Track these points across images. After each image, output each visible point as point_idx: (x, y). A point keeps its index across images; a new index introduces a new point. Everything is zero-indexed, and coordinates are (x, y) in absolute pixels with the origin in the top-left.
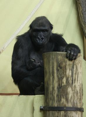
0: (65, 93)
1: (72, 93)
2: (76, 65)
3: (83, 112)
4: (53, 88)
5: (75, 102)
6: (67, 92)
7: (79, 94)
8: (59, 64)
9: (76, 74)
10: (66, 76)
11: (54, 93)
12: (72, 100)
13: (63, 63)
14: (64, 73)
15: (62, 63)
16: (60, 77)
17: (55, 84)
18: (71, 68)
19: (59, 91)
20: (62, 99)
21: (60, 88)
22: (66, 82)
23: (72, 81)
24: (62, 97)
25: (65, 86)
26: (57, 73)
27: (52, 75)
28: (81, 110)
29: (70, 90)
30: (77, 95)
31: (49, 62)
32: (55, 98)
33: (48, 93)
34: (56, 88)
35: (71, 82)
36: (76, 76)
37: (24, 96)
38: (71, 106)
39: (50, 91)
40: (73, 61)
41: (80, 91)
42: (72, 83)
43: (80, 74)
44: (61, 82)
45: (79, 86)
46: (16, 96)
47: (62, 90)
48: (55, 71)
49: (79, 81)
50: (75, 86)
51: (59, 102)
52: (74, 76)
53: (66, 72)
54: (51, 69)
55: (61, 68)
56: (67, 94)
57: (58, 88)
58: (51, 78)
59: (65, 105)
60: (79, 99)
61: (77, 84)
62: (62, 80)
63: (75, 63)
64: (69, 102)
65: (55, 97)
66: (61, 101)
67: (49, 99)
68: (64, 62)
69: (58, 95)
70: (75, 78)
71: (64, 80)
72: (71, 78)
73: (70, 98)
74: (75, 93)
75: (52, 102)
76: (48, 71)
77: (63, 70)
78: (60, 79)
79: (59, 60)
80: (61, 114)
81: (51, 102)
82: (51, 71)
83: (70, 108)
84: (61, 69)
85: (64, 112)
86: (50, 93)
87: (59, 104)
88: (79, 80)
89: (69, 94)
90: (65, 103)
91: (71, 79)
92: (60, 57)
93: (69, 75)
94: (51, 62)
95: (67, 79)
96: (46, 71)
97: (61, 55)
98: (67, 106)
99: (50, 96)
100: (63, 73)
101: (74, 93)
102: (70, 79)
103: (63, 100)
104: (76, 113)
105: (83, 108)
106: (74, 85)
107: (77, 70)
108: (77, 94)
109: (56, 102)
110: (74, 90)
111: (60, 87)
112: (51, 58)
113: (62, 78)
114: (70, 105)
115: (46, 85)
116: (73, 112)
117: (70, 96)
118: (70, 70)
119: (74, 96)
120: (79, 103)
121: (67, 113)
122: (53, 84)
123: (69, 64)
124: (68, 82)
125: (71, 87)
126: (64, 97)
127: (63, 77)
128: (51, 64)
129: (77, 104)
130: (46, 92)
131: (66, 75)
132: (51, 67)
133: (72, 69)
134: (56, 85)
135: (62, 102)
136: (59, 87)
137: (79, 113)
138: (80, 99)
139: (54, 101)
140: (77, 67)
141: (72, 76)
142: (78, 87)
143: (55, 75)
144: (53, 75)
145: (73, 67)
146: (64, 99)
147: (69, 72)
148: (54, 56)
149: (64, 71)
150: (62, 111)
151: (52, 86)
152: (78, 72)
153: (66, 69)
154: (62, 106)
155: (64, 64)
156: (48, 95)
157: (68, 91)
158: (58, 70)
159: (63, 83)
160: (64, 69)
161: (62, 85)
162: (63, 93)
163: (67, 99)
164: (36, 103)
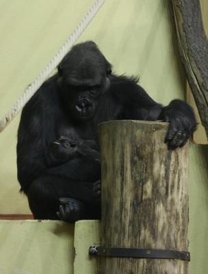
0: (149, 217)
1: (165, 216)
2: (175, 151)
3: (189, 261)
4: (122, 205)
5: (172, 238)
6: (154, 215)
7: (181, 220)
8: (137, 148)
9: (174, 172)
10: (153, 178)
11: (125, 216)
12: (165, 235)
13: (147, 146)
14: (149, 170)
15: (143, 147)
16: (138, 179)
17: (126, 195)
18: (164, 159)
19: (135, 212)
20: (143, 231)
21: (138, 204)
22: (153, 191)
23: (167, 188)
24: (142, 225)
25: (149, 199)
26: (132, 170)
27: (120, 175)
28: (185, 257)
29: (160, 209)
30: (176, 222)
31: (114, 144)
32: (127, 228)
33: (110, 216)
34: (128, 205)
35: (163, 190)
36: (175, 177)
38: (163, 248)
39: (114, 211)
41: (183, 212)
42: (167, 193)
43: (184, 174)
44: (140, 191)
45: (181, 200)
47: (143, 210)
48: (128, 165)
49: (182, 189)
50: (172, 200)
51: (135, 237)
52: (171, 177)
53: (152, 168)
54: (118, 160)
55: (141, 158)
56: (154, 219)
57: (133, 205)
58: (118, 181)
59: (149, 245)
60: (181, 231)
61: (177, 196)
62: (142, 187)
64: (159, 238)
65: (127, 225)
66: (140, 235)
67: (113, 231)
68: (149, 144)
69: (132, 222)
70: (173, 183)
71: (148, 187)
72: (163, 182)
73: (160, 229)
74: (172, 218)
76: (110, 163)
77: (146, 164)
78: (139, 184)
79: (138, 139)
80: (140, 266)
81: (116, 237)
82: (117, 164)
83: (161, 251)
84: (140, 161)
85: (145, 261)
86: (113, 215)
87: (136, 242)
88: (181, 186)
89: (158, 220)
90: (149, 240)
91: (163, 185)
92: (139, 133)
93: (159, 175)
94: (118, 143)
95: (155, 185)
96: (106, 164)
97: (143, 128)
98: (153, 246)
99: (114, 223)
100: (146, 170)
101: (169, 218)
102: (161, 184)
103: (145, 233)
104: (174, 264)
105: (189, 253)
106: (170, 197)
107: (178, 163)
108: (177, 219)
109: (129, 238)
110: (171, 211)
111: (138, 202)
112: (118, 135)
113: (143, 182)
114: (160, 245)
115: (104, 198)
116: (167, 261)
117: (161, 223)
118: (161, 165)
119: (169, 223)
120: (181, 242)
121: (153, 263)
123: (160, 149)
124: (158, 191)
125: (163, 204)
126: (148, 225)
127: (146, 180)
128: (117, 147)
130: (103, 213)
131: (152, 174)
132: (118, 156)
133: (166, 161)
134: (129, 198)
135: (142, 238)
136: (135, 203)
137: (181, 263)
138: (183, 231)
139: (124, 236)
140: (178, 156)
141: (167, 177)
142: (180, 203)
143: (128, 174)
144: (122, 175)
145: (169, 157)
146: (146, 231)
147: (158, 169)
148: (125, 131)
149: (149, 165)
150: (142, 260)
151: (119, 200)
152: (179, 168)
153: (152, 161)
154: (142, 247)
155: (148, 149)
156: (109, 221)
157: (157, 211)
158: (133, 163)
159: (146, 192)
160: (149, 160)
161: (142, 197)
162: (145, 217)
163: (154, 230)
164: (80, 238)
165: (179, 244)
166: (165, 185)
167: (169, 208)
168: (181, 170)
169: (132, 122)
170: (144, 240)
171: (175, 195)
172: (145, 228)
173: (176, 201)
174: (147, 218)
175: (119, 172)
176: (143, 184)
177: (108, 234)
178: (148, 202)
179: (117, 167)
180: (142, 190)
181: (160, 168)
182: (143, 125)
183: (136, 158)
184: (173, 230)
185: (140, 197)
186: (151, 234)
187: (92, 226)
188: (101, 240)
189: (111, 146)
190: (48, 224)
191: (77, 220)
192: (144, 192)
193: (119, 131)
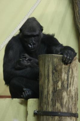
0: (60, 98)
1: (67, 97)
2: (72, 68)
3: (78, 117)
4: (48, 92)
5: (70, 107)
7: (74, 99)
8: (55, 67)
9: (71, 78)
10: (62, 80)
11: (49, 97)
12: (67, 105)
14: (60, 77)
15: (57, 66)
16: (55, 80)
17: (50, 87)
18: (67, 72)
19: (53, 95)
20: (57, 104)
21: (55, 92)
22: (61, 86)
23: (68, 85)
24: (57, 101)
26: (52, 77)
28: (76, 115)
29: (65, 94)
30: (72, 100)
32: (50, 103)
34: (51, 92)
35: (66, 86)
36: (71, 80)
37: (17, 99)
38: (66, 111)
39: (44, 95)
41: (75, 95)
42: (68, 87)
43: (76, 78)
44: (56, 86)
45: (74, 90)
46: (9, 100)
47: (57, 94)
48: (51, 74)
49: (75, 85)
50: (70, 90)
51: (54, 106)
53: (61, 75)
54: (46, 72)
55: (56, 71)
56: (62, 98)
57: (52, 92)
58: (46, 81)
59: (60, 110)
60: (74, 104)
61: (72, 89)
62: (57, 84)
63: (71, 67)
64: (64, 107)
65: (50, 101)
66: (56, 105)
67: (44, 103)
68: (60, 65)
69: (52, 100)
70: (71, 82)
71: (60, 84)
72: (66, 82)
73: (64, 103)
74: (70, 98)
75: (47, 106)
76: (43, 74)
78: (55, 83)
79: (55, 63)
80: (55, 120)
81: (45, 107)
83: (65, 113)
84: (56, 73)
85: (58, 117)
86: (44, 97)
87: (54, 109)
88: (74, 84)
90: (60, 108)
92: (55, 60)
93: (64, 79)
94: (46, 64)
95: (62, 83)
96: (41, 74)
97: (57, 58)
98: (61, 111)
99: (44, 100)
100: (58, 77)
101: (68, 98)
102: (65, 83)
103: (58, 105)
104: (71, 119)
105: (78, 114)
106: (69, 89)
107: (73, 74)
108: (72, 98)
109: (51, 107)
110: (69, 95)
111: (55, 91)
112: (47, 61)
113: (57, 82)
114: (64, 110)
115: (40, 89)
116: (68, 117)
117: (65, 100)
118: (65, 74)
119: (69, 100)
120: (74, 109)
121: (61, 118)
122: (48, 88)
123: (65, 67)
124: (64, 86)
125: (66, 92)
126: (59, 101)
127: (59, 81)
128: (46, 66)
129: (72, 110)
130: (40, 96)
132: (46, 70)
133: (67, 73)
134: (51, 89)
135: (56, 107)
137: (74, 118)
138: (75, 104)
139: (49, 106)
140: (73, 71)
141: (68, 80)
142: (74, 91)
144: (48, 79)
145: (69, 71)
147: (64, 76)
148: (49, 59)
149: (60, 74)
150: (56, 117)
151: (46, 90)
152: (73, 76)
153: (61, 72)
154: (57, 111)
155: (60, 67)
156: (42, 100)
157: (63, 95)
158: (53, 73)
159: (58, 86)
160: (60, 72)
161: (57, 89)
162: (58, 98)
163: (62, 103)
164: (30, 107)
165: (73, 110)
166: (67, 83)
167: (69, 94)
168: (74, 77)
169: (52, 55)
170: (58, 108)
171: (71, 88)
172: (58, 103)
173: (72, 90)
175: (47, 77)
176: (57, 83)
177: (42, 105)
178: (59, 91)
179: (46, 75)
181: (65, 76)
183: (54, 71)
184: (71, 103)
185: (56, 88)
186: (60, 105)
187: (35, 101)
188: (39, 107)
189: (43, 66)
190: (17, 101)
191: (29, 99)
192: (57, 86)
193: (47, 59)
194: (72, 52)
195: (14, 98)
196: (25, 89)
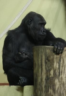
0: (52, 85)
1: (59, 84)
2: (63, 58)
4: (42, 79)
5: (62, 93)
6: (54, 84)
7: (65, 86)
8: (47, 57)
9: (62, 67)
10: (54, 69)
11: (43, 84)
12: (59, 91)
13: (51, 56)
14: (52, 66)
15: (49, 56)
16: (48, 69)
17: (43, 76)
18: (58, 61)
19: (46, 82)
20: (50, 90)
21: (48, 79)
22: (54, 74)
23: (59, 73)
24: (49, 88)
25: (52, 77)
26: (45, 66)
27: (40, 68)
29: (57, 81)
30: (63, 86)
31: (38, 55)
32: (43, 89)
33: (37, 84)
34: (44, 80)
35: (58, 74)
36: (63, 68)
37: (14, 86)
39: (38, 82)
40: (60, 54)
42: (59, 75)
44: (48, 74)
45: (65, 77)
47: (50, 81)
48: (44, 64)
50: (62, 78)
52: (61, 68)
53: (53, 65)
54: (40, 62)
55: (49, 61)
57: (46, 79)
58: (40, 70)
59: (52, 95)
60: (65, 90)
62: (49, 72)
63: (62, 57)
65: (44, 87)
66: (48, 91)
67: (38, 90)
68: (52, 55)
69: (45, 86)
70: (62, 71)
71: (52, 72)
72: (58, 70)
73: (57, 89)
74: (62, 85)
75: (41, 92)
76: (37, 63)
77: (51, 63)
78: (48, 71)
79: (48, 53)
81: (39, 93)
82: (39, 63)
84: (49, 62)
86: (38, 84)
87: (47, 94)
88: (65, 72)
89: (56, 85)
90: (52, 93)
91: (58, 71)
92: (48, 51)
93: (56, 67)
94: (40, 55)
95: (54, 72)
96: (35, 63)
97: (49, 49)
99: (38, 87)
100: (51, 66)
101: (60, 85)
102: (57, 71)
106: (61, 76)
107: (64, 63)
109: (44, 93)
110: (61, 82)
111: (48, 78)
112: (40, 52)
113: (50, 70)
115: (35, 76)
117: (57, 87)
118: (57, 63)
119: (60, 87)
120: (65, 94)
122: (41, 76)
123: (57, 57)
124: (56, 74)
125: (58, 79)
126: (52, 87)
127: (51, 69)
128: (40, 57)
129: (63, 95)
130: (35, 83)
131: (53, 67)
132: (40, 60)
133: (59, 62)
134: (44, 77)
135: (49, 93)
136: (47, 79)
139: (42, 92)
140: (64, 60)
141: (59, 68)
142: (65, 79)
143: (44, 67)
144: (42, 68)
145: (60, 60)
146: (51, 90)
147: (56, 65)
148: (42, 50)
151: (40, 77)
152: (64, 65)
153: (53, 62)
155: (52, 57)
156: (37, 86)
157: (55, 82)
158: (46, 63)
159: (51, 74)
160: (52, 62)
161: (49, 76)
162: (51, 84)
163: (54, 90)
164: (26, 93)
166: (59, 71)
167: (60, 81)
168: (65, 66)
169: (45, 47)
171: (63, 75)
172: (51, 89)
173: (63, 78)
174: (51, 85)
175: (40, 67)
177: (36, 91)
178: (52, 78)
179: (39, 65)
180: (49, 73)
181: (57, 65)
182: (49, 48)
183: (47, 61)
184: (62, 89)
185: (48, 76)
186: (53, 91)
187: (31, 88)
188: (34, 94)
189: (37, 56)
190: (14, 87)
191: (25, 86)
192: (50, 74)
193: (40, 50)
194: (62, 43)
195: (11, 85)
196: (21, 78)
